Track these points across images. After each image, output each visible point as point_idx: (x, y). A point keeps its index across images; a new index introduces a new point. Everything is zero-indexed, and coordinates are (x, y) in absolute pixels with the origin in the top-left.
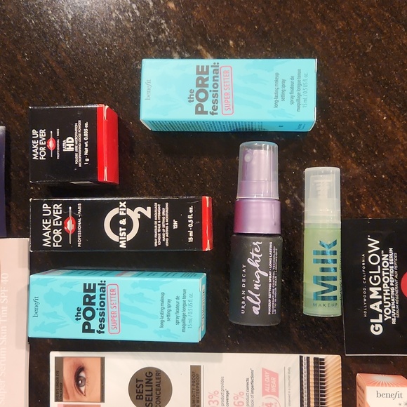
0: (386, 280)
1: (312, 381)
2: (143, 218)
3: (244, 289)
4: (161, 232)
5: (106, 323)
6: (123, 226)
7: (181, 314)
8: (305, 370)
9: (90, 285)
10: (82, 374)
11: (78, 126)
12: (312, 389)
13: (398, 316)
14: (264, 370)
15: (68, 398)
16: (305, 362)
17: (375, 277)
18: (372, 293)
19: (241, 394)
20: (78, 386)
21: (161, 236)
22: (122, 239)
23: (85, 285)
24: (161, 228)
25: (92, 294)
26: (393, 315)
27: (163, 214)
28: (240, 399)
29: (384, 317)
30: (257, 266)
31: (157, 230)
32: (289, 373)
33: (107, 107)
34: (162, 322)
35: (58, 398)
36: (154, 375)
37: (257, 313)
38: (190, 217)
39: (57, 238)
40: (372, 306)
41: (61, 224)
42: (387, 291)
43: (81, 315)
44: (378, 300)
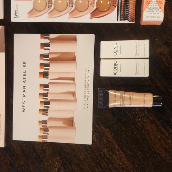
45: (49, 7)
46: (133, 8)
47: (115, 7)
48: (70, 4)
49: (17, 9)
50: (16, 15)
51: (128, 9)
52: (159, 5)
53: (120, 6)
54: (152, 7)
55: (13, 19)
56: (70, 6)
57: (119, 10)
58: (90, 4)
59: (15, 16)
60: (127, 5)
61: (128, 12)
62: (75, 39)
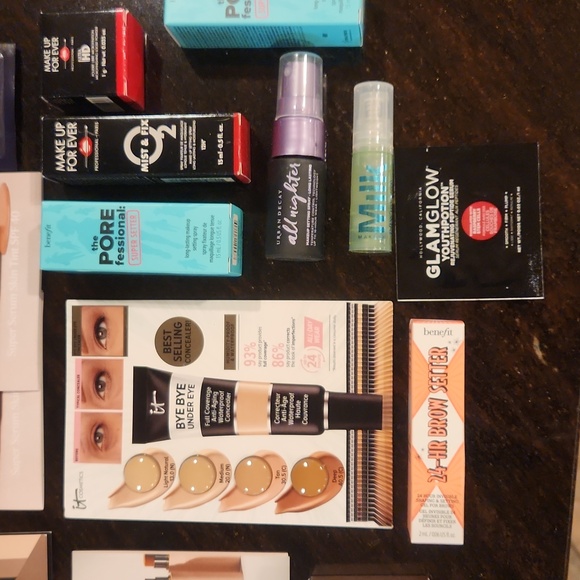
0: (445, 215)
1: (360, 330)
2: (167, 138)
3: (279, 217)
4: (188, 154)
5: (125, 254)
6: (145, 148)
7: (208, 243)
8: (352, 319)
9: (107, 211)
10: (103, 325)
11: (94, 32)
12: (360, 339)
13: (458, 257)
14: (307, 320)
15: (87, 352)
16: (352, 309)
17: (433, 212)
18: (429, 231)
19: (281, 346)
20: (98, 338)
21: (187, 159)
22: (144, 162)
23: (102, 211)
24: (188, 150)
25: (110, 222)
26: (452, 255)
27: (190, 133)
28: (280, 351)
29: (441, 258)
30: (295, 191)
31: (183, 151)
32: (335, 322)
33: (127, 11)
34: (188, 251)
35: (76, 352)
36: (184, 325)
37: (294, 243)
38: (220, 136)
39: (72, 161)
40: (429, 246)
41: (76, 146)
42: (446, 228)
43: (98, 244)
44: (435, 239)
45: (167, 482)
46: (385, 489)
47: (341, 484)
48: (221, 473)
49: (81, 484)
50: (78, 502)
51: (373, 491)
52: (450, 506)
53: (352, 484)
54: (432, 508)
55: (71, 512)
56: (221, 481)
57: (352, 493)
58: (275, 475)
59: (76, 504)
60: (370, 477)
61: (373, 501)
62: (237, 567)
